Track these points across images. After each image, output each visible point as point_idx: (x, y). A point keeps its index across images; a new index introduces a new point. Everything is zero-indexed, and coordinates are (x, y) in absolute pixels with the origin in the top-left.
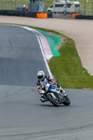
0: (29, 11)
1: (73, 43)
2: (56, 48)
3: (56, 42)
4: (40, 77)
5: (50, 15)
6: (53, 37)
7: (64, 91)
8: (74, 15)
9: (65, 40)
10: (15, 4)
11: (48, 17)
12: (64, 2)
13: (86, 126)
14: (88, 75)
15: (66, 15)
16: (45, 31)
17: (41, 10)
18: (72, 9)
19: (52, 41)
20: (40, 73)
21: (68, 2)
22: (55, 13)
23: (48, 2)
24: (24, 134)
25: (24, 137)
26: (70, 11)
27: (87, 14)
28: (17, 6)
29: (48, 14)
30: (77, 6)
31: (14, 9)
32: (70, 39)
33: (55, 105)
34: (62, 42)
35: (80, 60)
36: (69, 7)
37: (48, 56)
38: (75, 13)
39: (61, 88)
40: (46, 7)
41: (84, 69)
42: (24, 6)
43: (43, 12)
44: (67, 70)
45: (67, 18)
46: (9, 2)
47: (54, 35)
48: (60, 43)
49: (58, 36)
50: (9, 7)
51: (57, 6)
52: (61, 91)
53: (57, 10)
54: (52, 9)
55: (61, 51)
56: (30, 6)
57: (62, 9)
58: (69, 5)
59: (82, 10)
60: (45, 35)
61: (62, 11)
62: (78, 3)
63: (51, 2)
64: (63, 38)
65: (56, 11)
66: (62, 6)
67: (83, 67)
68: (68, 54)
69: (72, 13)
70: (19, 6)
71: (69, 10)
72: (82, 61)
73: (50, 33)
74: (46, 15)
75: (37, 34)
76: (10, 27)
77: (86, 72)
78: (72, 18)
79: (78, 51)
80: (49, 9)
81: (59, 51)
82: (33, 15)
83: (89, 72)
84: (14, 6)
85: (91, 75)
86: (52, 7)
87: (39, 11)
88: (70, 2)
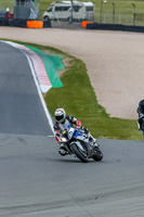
0: (15, 17)
1: (83, 66)
2: (57, 75)
3: (56, 65)
4: (59, 118)
5: (47, 24)
7: (95, 140)
8: (84, 24)
9: (70, 62)
11: (44, 27)
12: (68, 3)
13: (103, 196)
15: (72, 23)
16: (40, 48)
17: (34, 15)
18: (81, 14)
19: (50, 64)
21: (76, 3)
22: (55, 20)
23: (44, 3)
26: (79, 18)
27: (104, 22)
29: (45, 23)
30: (89, 9)
32: (78, 61)
36: (77, 11)
37: (44, 87)
38: (86, 20)
40: (42, 11)
41: (100, 107)
42: (8, 10)
43: (37, 19)
44: (74, 109)
45: (74, 28)
47: (53, 54)
48: (62, 67)
49: (60, 56)
51: (58, 9)
52: (91, 139)
53: (58, 15)
54: (50, 15)
55: (64, 78)
56: (16, 9)
57: (65, 15)
58: (77, 8)
59: (97, 15)
60: (40, 55)
61: (66, 17)
62: (90, 4)
63: (49, 4)
64: (68, 59)
65: (57, 17)
66: (66, 9)
67: (99, 103)
68: (76, 84)
69: (81, 20)
71: (77, 15)
72: (97, 94)
73: (47, 52)
74: (41, 23)
75: (28, 53)
77: (104, 112)
78: (81, 28)
79: (91, 80)
80: (46, 14)
81: (61, 79)
82: (22, 23)
83: (108, 112)
85: (111, 116)
86: (50, 11)
87: (31, 17)
88: (79, 4)
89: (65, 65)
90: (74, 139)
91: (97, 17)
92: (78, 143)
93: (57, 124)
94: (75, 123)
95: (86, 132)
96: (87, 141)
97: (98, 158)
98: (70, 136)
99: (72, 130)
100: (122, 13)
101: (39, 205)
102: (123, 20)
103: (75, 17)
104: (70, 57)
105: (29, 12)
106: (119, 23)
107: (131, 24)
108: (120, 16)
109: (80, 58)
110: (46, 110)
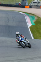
0: (21, 5)
2: (33, 22)
3: (33, 19)
5: (31, 7)
6: (32, 17)
7: (28, 41)
9: (37, 18)
10: (15, 2)
11: (30, 8)
12: (36, 1)
16: (28, 14)
17: (27, 4)
19: (31, 18)
20: (17, 33)
21: (39, 1)
22: (33, 6)
24: (19, 60)
25: (19, 61)
26: (40, 5)
28: (16, 3)
29: (30, 7)
31: (14, 4)
32: (39, 18)
33: (24, 48)
34: (36, 19)
39: (27, 40)
40: (29, 3)
42: (19, 3)
43: (28, 6)
44: (38, 31)
45: (38, 8)
46: (13, 1)
49: (34, 16)
50: (12, 3)
51: (34, 3)
54: (31, 4)
56: (22, 3)
58: (39, 3)
61: (36, 5)
63: (31, 1)
64: (36, 17)
65: (33, 5)
68: (39, 24)
70: (17, 3)
74: (29, 7)
75: (25, 15)
76: (13, 12)
80: (30, 4)
81: (35, 23)
82: (23, 7)
84: (15, 3)
86: (31, 3)
87: (26, 5)
93: (17, 37)
94: (22, 36)
96: (25, 42)
98: (20, 40)
104: (37, 16)
105: (25, 3)
109: (40, 17)
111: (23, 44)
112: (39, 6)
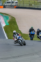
1: (15, 19)
2: (7, 21)
3: (7, 19)
5: (4, 7)
6: (6, 17)
7: (24, 39)
8: (15, 7)
9: (11, 18)
11: (4, 8)
12: (10, 1)
14: (21, 33)
15: (11, 7)
16: (2, 14)
17: (1, 4)
18: (14, 4)
22: (7, 6)
23: (4, 1)
27: (21, 6)
30: (16, 2)
32: (13, 17)
34: (10, 18)
35: (18, 27)
36: (13, 3)
37: (3, 25)
38: (15, 6)
39: (23, 38)
40: (3, 3)
41: (20, 31)
45: (12, 8)
48: (9, 19)
49: (8, 16)
51: (7, 3)
52: (23, 39)
53: (8, 4)
54: (5, 4)
55: (9, 22)
57: (10, 4)
58: (13, 2)
59: (19, 4)
60: (2, 16)
62: (17, 1)
63: (5, 1)
65: (7, 5)
66: (10, 2)
68: (13, 24)
69: (14, 6)
71: (13, 4)
73: (4, 15)
74: (3, 7)
77: (21, 32)
78: (14, 8)
79: (17, 23)
80: (4, 4)
81: (9, 23)
83: (22, 32)
85: (23, 33)
86: (5, 3)
88: (14, 1)
89: (9, 18)
90: (19, 39)
91: (19, 5)
92: (20, 40)
93: (14, 35)
94: (19, 35)
95: (22, 37)
96: (22, 40)
97: (25, 44)
99: (18, 37)
100: (26, 4)
101: (2, 58)
102: (26, 6)
103: (12, 5)
104: (11, 16)
106: (25, 7)
107: (28, 7)
108: (25, 5)
110: (4, 31)
111: (21, 42)
112: (13, 6)
